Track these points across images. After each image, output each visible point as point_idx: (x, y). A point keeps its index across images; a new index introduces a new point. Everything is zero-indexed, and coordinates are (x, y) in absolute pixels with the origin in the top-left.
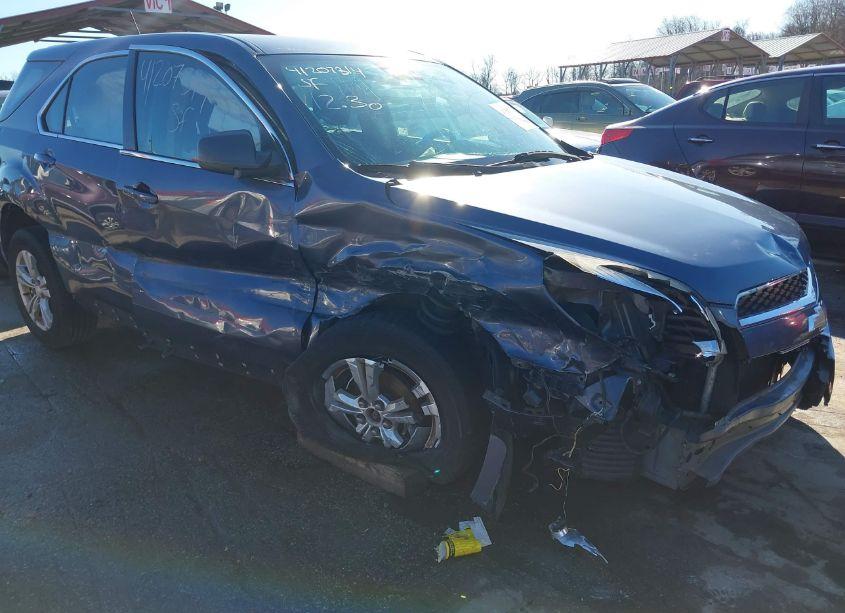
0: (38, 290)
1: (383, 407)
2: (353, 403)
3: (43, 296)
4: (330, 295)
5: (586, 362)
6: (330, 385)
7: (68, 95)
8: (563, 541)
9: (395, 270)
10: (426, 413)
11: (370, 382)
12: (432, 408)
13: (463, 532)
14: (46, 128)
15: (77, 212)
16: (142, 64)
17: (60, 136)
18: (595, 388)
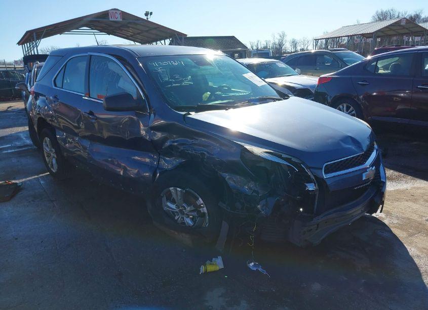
0: (52, 154)
1: (185, 209)
2: (173, 206)
3: (54, 157)
4: (165, 160)
5: (259, 191)
6: (164, 199)
7: (64, 72)
8: (251, 268)
9: (187, 150)
10: (202, 212)
11: (179, 198)
12: (205, 210)
13: (213, 262)
14: (55, 85)
15: (67, 121)
16: (92, 60)
17: (61, 89)
18: (263, 202)
